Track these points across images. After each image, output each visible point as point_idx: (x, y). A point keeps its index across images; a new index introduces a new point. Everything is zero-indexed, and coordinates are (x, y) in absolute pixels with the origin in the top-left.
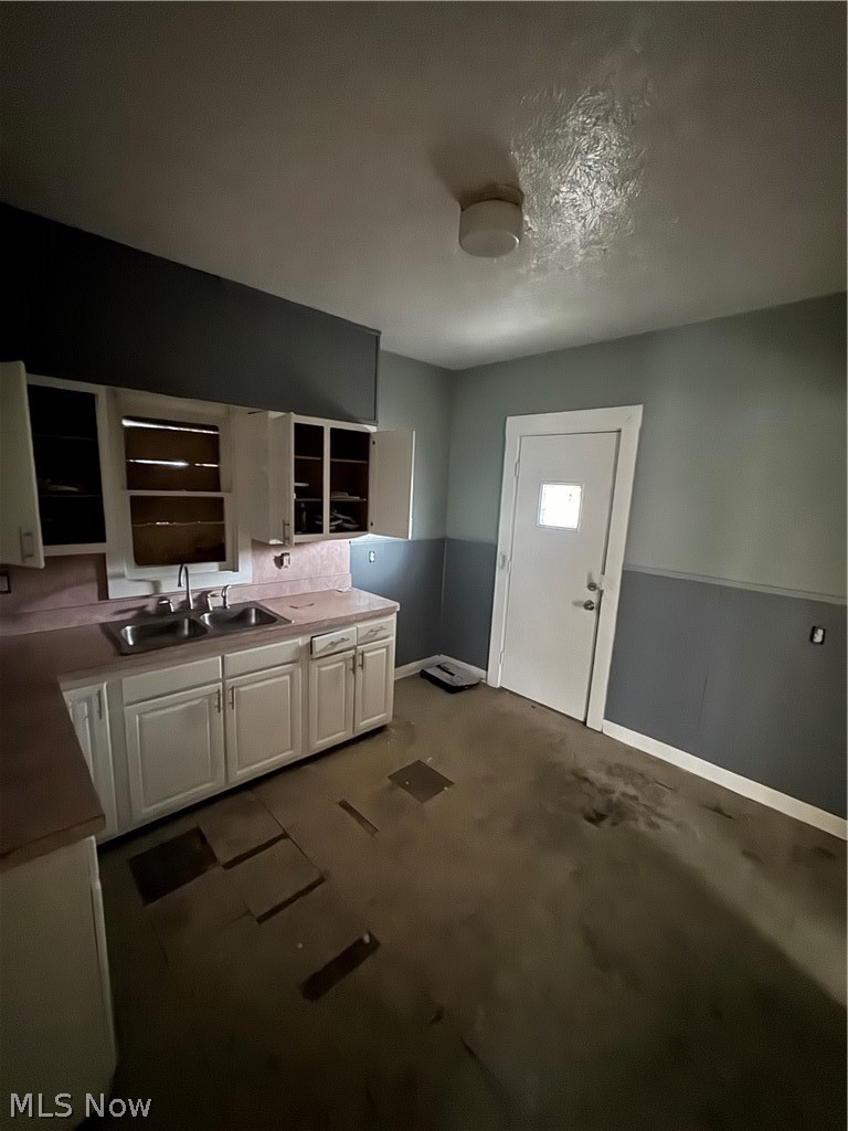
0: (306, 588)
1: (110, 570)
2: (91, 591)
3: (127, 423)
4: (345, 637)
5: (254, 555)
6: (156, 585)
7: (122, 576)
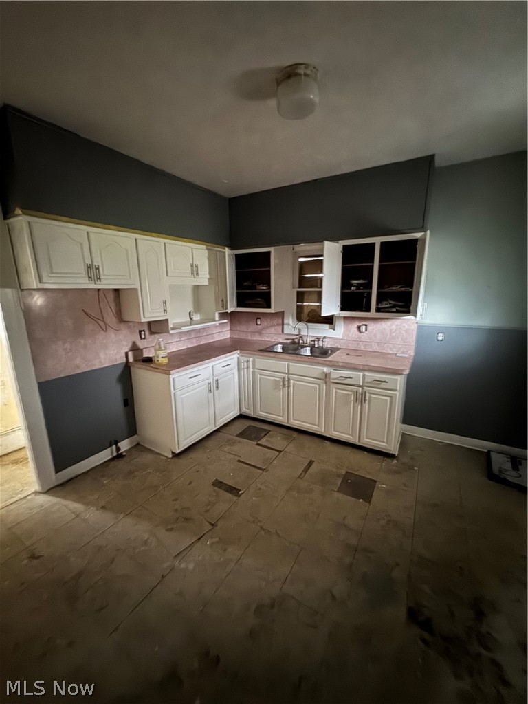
0: (375, 348)
1: (285, 322)
2: (280, 328)
3: (301, 259)
4: (351, 376)
5: (344, 323)
6: (299, 330)
7: (289, 324)
